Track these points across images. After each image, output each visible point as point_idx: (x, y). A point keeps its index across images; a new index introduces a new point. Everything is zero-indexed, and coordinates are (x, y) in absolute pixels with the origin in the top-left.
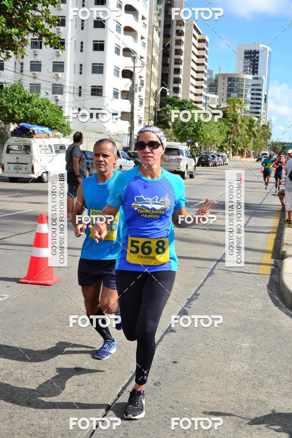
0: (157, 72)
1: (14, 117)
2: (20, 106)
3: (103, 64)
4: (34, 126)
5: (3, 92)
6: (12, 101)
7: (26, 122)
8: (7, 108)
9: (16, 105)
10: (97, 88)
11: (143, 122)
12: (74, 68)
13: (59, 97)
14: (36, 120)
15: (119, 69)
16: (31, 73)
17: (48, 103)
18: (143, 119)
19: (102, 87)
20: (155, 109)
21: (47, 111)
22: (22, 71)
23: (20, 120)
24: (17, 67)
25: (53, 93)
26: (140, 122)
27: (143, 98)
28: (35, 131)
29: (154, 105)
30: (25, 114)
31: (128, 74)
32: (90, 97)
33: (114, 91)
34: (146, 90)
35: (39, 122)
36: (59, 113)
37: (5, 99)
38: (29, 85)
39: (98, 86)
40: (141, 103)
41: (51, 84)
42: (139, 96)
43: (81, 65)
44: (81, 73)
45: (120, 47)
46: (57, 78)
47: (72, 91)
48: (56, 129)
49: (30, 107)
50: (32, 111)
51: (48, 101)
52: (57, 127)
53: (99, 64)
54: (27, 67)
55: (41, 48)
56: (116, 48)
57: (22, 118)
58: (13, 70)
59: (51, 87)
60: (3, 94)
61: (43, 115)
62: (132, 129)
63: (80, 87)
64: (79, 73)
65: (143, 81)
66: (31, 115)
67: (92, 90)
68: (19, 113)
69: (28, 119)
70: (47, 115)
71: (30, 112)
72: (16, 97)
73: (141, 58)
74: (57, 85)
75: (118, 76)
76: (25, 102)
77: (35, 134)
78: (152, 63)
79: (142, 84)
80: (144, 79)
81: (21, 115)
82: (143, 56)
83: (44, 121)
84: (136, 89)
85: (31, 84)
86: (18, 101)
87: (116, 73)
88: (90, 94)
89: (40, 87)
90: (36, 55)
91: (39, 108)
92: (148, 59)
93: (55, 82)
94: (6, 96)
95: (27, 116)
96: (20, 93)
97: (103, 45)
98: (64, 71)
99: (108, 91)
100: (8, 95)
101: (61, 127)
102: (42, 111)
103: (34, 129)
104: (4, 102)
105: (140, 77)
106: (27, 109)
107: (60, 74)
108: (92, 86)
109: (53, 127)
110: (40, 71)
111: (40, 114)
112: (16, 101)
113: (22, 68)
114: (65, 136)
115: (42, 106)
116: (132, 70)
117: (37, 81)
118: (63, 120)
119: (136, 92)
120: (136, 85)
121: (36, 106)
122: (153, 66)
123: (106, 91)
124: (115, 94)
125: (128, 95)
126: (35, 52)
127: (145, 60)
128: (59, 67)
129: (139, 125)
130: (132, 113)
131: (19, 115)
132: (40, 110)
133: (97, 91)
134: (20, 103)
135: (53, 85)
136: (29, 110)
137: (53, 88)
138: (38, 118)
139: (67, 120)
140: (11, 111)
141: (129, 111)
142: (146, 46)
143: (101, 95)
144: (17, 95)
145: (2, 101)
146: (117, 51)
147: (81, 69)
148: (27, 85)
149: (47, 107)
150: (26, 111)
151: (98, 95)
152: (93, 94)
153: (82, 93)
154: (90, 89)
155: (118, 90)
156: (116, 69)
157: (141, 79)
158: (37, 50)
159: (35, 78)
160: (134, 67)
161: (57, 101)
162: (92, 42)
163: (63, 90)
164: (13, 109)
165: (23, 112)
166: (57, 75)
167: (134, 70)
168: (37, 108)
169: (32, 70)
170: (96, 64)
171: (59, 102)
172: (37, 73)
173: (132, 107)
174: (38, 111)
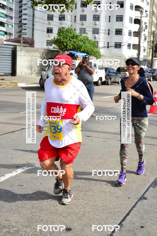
0: (156, 20)
1: (67, 47)
2: (71, 41)
3: (123, 16)
4: (78, 52)
5: (61, 33)
6: (67, 38)
7: (74, 50)
8: (63, 42)
9: (68, 40)
10: (119, 30)
11: (146, 50)
12: (106, 18)
13: (97, 36)
14: (80, 49)
15: (132, 18)
16: (80, 22)
17: (87, 39)
18: (146, 49)
19: (122, 29)
20: (153, 42)
21: (87, 44)
22: (75, 21)
23: (70, 49)
24: (72, 19)
25: (93, 33)
26: (144, 50)
27: (147, 36)
28: (78, 56)
29: (152, 40)
30: (74, 45)
31: (137, 21)
32: (114, 35)
33: (129, 32)
34: (149, 31)
35: (82, 50)
36: (94, 45)
37: (63, 37)
38: (79, 29)
39: (120, 29)
40: (145, 39)
41: (92, 28)
42: (144, 35)
43: (110, 17)
44: (109, 21)
45: (133, 5)
46: (96, 25)
47: (104, 32)
48: (92, 54)
49: (77, 42)
50: (78, 44)
51: (87, 38)
52: (92, 53)
53: (120, 16)
54: (78, 18)
55: (86, 7)
56: (131, 6)
57: (72, 48)
58: (70, 20)
59: (92, 30)
60: (61, 34)
61: (84, 46)
62: (139, 54)
63: (109, 30)
64: (108, 21)
65: (147, 26)
66: (77, 46)
67: (116, 31)
68: (70, 45)
69: (75, 49)
70: (87, 46)
71: (77, 44)
72: (68, 35)
73: (146, 11)
74: (95, 28)
75: (132, 23)
76: (74, 39)
77: (78, 58)
78: (153, 15)
79: (146, 27)
80: (147, 24)
81: (71, 46)
82: (147, 10)
83: (84, 50)
84: (142, 30)
85: (80, 28)
86: (70, 38)
87: (131, 21)
88: (115, 33)
89: (85, 30)
90: (83, 11)
91: (82, 42)
92: (150, 12)
93: (94, 27)
94: (63, 35)
95: (75, 47)
96: (71, 33)
97: (123, 4)
98: (100, 20)
99: (125, 32)
100: (64, 34)
101: (95, 53)
102: (84, 43)
103: (77, 54)
104: (61, 38)
105: (145, 23)
106: (74, 42)
107: (97, 22)
108: (116, 29)
109: (90, 53)
110: (86, 20)
111: (83, 46)
112: (68, 38)
113: (75, 19)
114: (97, 59)
115: (84, 41)
116: (140, 18)
117: (84, 27)
118: (96, 49)
119: (142, 32)
120: (142, 28)
121: (80, 41)
122: (153, 16)
123: (124, 32)
124: (130, 34)
125: (137, 34)
126: (83, 9)
127: (148, 13)
128: (97, 18)
129: (144, 52)
130: (139, 45)
131: (70, 46)
132: (82, 43)
133: (119, 32)
134: (71, 39)
135: (93, 29)
136: (76, 43)
137: (93, 30)
138: (81, 48)
139: (98, 49)
140: (65, 44)
141: (137, 43)
142: (149, 4)
143: (121, 34)
144: (69, 34)
145: (60, 38)
146: (131, 7)
147: (110, 19)
148: (78, 29)
149: (86, 41)
150: (74, 44)
151: (119, 34)
152: (116, 34)
153: (110, 33)
154: (115, 30)
155: (131, 31)
156: (131, 18)
157: (146, 24)
158: (85, 8)
159: (83, 25)
160: (141, 17)
161: (95, 38)
162: (116, 2)
163: (99, 32)
164: (67, 43)
165: (72, 44)
166: (95, 23)
167: (141, 18)
168: (81, 42)
169: (81, 20)
170: (119, 16)
171: (96, 39)
172: (84, 21)
173: (139, 41)
174: (81, 43)
